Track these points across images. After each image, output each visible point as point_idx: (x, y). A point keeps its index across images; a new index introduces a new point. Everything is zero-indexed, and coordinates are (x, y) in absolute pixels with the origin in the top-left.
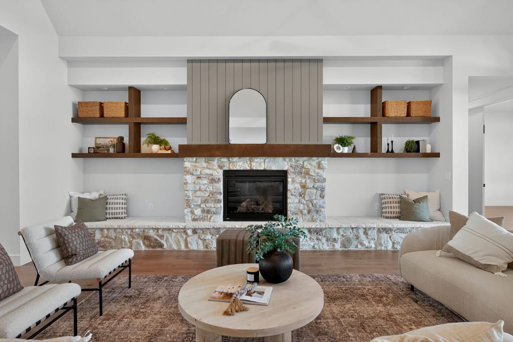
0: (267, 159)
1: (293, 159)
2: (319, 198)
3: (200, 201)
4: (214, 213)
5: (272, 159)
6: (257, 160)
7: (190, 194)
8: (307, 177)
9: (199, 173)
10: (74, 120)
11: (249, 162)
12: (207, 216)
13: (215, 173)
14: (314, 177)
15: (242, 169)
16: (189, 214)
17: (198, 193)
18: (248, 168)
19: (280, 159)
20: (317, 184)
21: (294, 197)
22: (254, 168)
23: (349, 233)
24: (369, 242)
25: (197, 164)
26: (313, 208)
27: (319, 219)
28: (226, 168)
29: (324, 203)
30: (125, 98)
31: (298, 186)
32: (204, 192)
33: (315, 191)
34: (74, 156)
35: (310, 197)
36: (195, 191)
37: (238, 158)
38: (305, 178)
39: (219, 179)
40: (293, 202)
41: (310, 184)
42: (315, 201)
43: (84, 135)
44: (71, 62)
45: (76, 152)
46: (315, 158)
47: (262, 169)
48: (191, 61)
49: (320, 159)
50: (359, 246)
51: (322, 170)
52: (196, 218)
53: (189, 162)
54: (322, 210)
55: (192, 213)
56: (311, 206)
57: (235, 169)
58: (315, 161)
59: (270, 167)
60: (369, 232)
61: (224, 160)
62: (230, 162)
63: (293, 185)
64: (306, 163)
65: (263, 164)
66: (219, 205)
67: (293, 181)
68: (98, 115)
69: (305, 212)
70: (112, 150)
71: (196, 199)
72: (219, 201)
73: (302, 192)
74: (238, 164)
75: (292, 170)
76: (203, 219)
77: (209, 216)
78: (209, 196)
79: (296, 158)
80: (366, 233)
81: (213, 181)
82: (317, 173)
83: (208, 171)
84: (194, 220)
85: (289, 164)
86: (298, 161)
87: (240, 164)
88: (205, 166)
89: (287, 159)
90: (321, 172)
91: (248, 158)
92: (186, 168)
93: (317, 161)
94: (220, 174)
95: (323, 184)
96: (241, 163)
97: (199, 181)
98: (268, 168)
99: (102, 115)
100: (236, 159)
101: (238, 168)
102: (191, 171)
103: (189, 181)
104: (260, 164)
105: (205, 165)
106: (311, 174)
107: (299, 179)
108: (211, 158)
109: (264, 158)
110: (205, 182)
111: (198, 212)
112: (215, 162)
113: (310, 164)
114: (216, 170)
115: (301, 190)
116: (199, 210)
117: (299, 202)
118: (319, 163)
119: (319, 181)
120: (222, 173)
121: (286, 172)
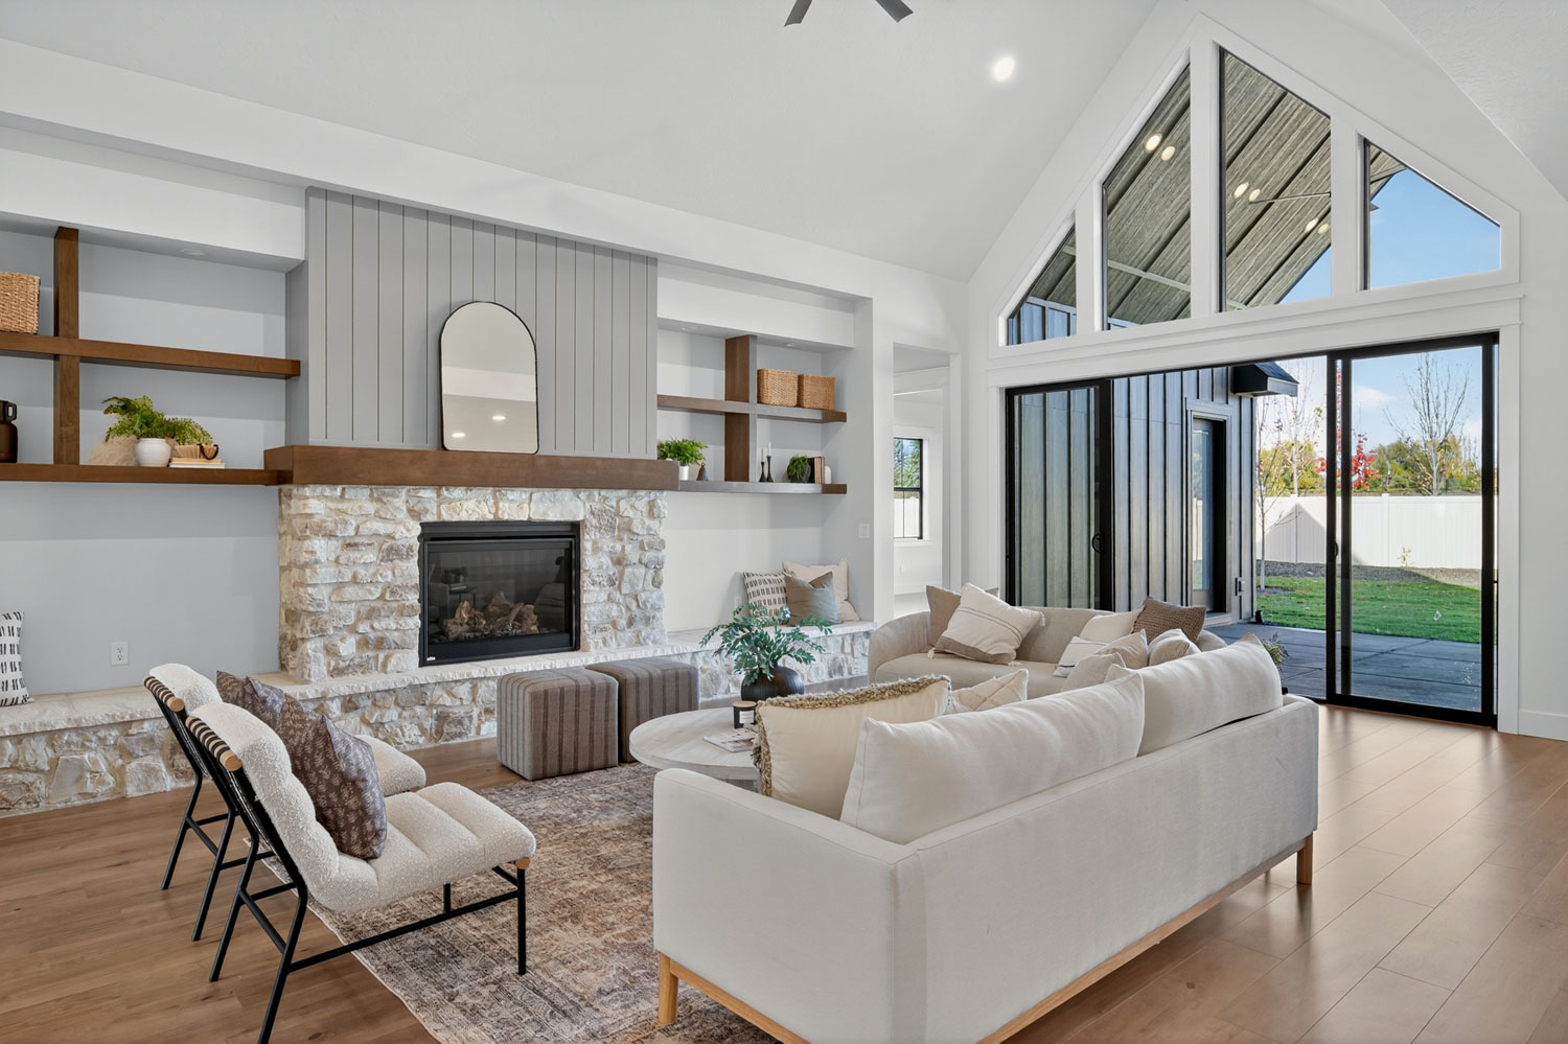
0: (537, 494)
1: (596, 492)
2: (651, 587)
3: (353, 614)
4: (398, 647)
5: (548, 493)
6: (512, 495)
7: (324, 594)
8: (625, 537)
9: (353, 533)
11: (491, 502)
12: (377, 657)
13: (400, 532)
14: (640, 538)
15: (473, 519)
16: (321, 655)
17: (350, 592)
18: (490, 517)
19: (566, 494)
20: (648, 554)
21: (597, 589)
22: (506, 517)
23: (714, 663)
25: (344, 506)
26: (638, 613)
27: (652, 637)
28: (430, 518)
29: (660, 598)
31: (606, 560)
32: (368, 587)
33: (642, 570)
35: (633, 586)
36: (339, 586)
37: (463, 488)
38: (622, 540)
39: (410, 548)
40: (594, 601)
41: (633, 556)
42: (643, 596)
46: (642, 493)
47: (524, 518)
49: (653, 494)
51: (657, 521)
52: (342, 664)
53: (318, 498)
54: (658, 615)
55: (330, 651)
56: (634, 607)
57: (456, 519)
58: (643, 498)
59: (545, 514)
61: (428, 494)
62: (441, 500)
63: (594, 561)
64: (623, 504)
65: (526, 505)
66: (410, 622)
67: (596, 549)
69: (623, 622)
71: (343, 609)
72: (412, 611)
73: (614, 574)
74: (465, 507)
75: (594, 522)
76: (364, 667)
77: (381, 656)
78: (382, 597)
79: (603, 492)
81: (392, 553)
82: (649, 529)
83: (378, 527)
84: (337, 672)
85: (588, 505)
86: (606, 498)
87: (470, 506)
88: (372, 512)
89: (583, 494)
90: (654, 524)
91: (490, 490)
92: (310, 516)
93: (646, 499)
94: (411, 535)
95: (660, 554)
96: (471, 504)
97: (353, 555)
98: (536, 517)
100: (458, 492)
101: (464, 517)
102: (330, 525)
103: (322, 556)
104: (520, 506)
105: (371, 507)
106: (635, 530)
107: (607, 543)
108: (388, 490)
109: (530, 490)
110: (371, 556)
111: (348, 648)
112: (400, 498)
113: (633, 507)
114: (401, 522)
115: (612, 570)
116: (352, 640)
117: (610, 599)
118: (652, 505)
119: (651, 548)
120: (417, 530)
121: (578, 525)
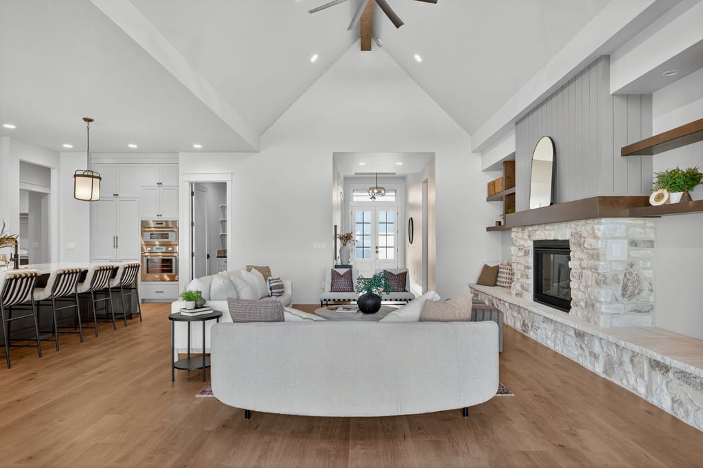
0: (556, 226)
1: (573, 224)
2: (595, 284)
4: (526, 291)
5: (558, 225)
6: (548, 227)
7: (514, 266)
9: (518, 245)
10: (488, 199)
13: (526, 245)
14: (589, 251)
17: (518, 267)
19: (564, 225)
20: (591, 262)
21: (574, 279)
22: (547, 238)
25: (517, 235)
26: (589, 300)
28: (534, 239)
29: (600, 293)
31: (577, 264)
32: (521, 265)
33: (590, 272)
34: (489, 229)
35: (586, 281)
36: (517, 264)
38: (582, 252)
39: (529, 251)
40: (574, 288)
42: (590, 290)
46: (590, 221)
47: (552, 238)
51: (596, 240)
52: (517, 293)
53: (514, 232)
55: (515, 287)
56: (587, 295)
58: (590, 225)
59: (558, 236)
61: (530, 229)
62: (534, 231)
63: (573, 263)
64: (583, 229)
65: (553, 232)
66: (527, 281)
67: (575, 257)
69: (583, 304)
71: (517, 272)
72: (528, 277)
75: (572, 240)
76: (521, 295)
77: (524, 293)
79: (575, 222)
81: (525, 253)
83: (522, 242)
85: (569, 231)
86: (576, 226)
87: (540, 233)
89: (569, 224)
90: (595, 243)
91: (543, 225)
92: (512, 238)
93: (592, 224)
95: (596, 263)
97: (519, 252)
98: (556, 238)
99: (495, 193)
100: (536, 227)
101: (538, 239)
102: (514, 241)
103: (514, 253)
104: (550, 232)
105: (521, 235)
106: (587, 246)
107: (577, 254)
109: (554, 224)
110: (521, 253)
111: (518, 287)
112: (527, 232)
113: (586, 230)
114: (525, 240)
115: (580, 270)
118: (594, 228)
119: (593, 258)
120: (531, 244)
121: (567, 241)
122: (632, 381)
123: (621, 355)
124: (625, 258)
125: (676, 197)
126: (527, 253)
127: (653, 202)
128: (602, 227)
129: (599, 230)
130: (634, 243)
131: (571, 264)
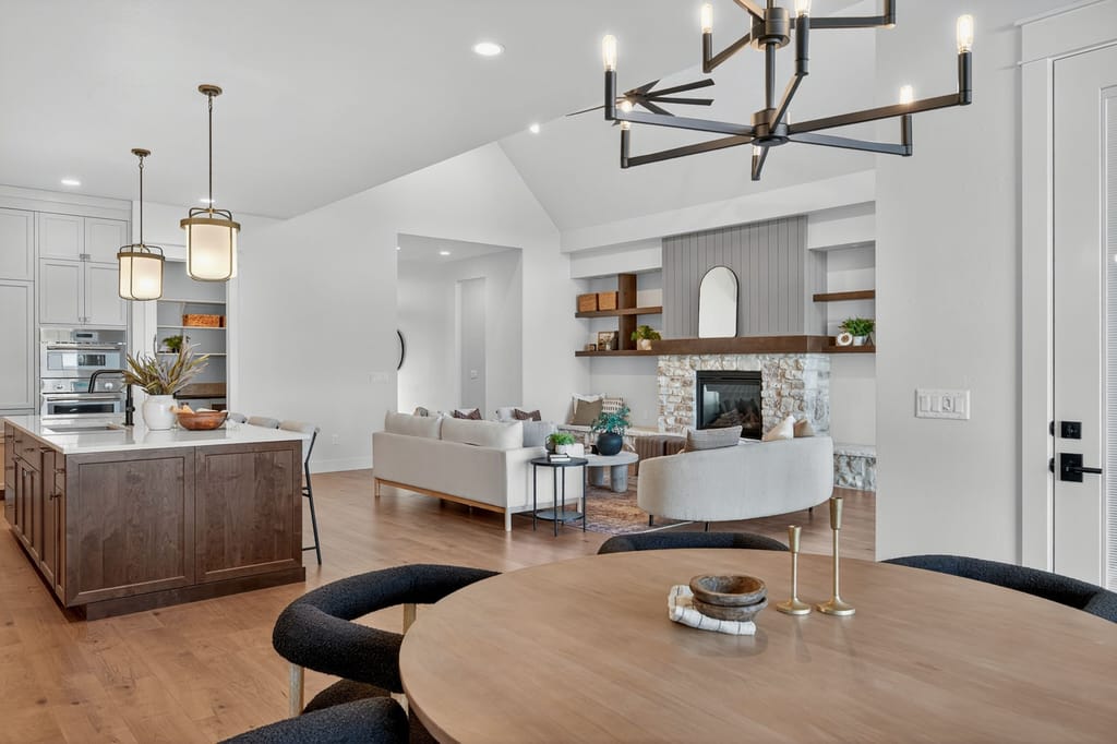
0: (740, 357)
1: (768, 357)
2: (797, 410)
3: (673, 408)
4: (687, 424)
5: (744, 356)
6: (727, 358)
7: (664, 399)
8: (783, 381)
9: (672, 375)
10: (577, 316)
11: (720, 361)
13: (687, 375)
14: (790, 382)
15: (713, 369)
16: (662, 422)
17: (671, 399)
18: (720, 369)
19: (753, 356)
20: (794, 391)
21: (769, 408)
22: (725, 369)
24: (854, 478)
25: (670, 363)
28: (698, 369)
30: (614, 287)
31: (773, 393)
32: (677, 397)
33: (792, 400)
34: (578, 354)
35: (786, 408)
36: (669, 396)
37: (709, 355)
38: (781, 382)
39: (691, 382)
40: (768, 415)
41: (785, 392)
43: (590, 329)
44: (573, 255)
45: (582, 350)
46: (791, 355)
47: (734, 369)
48: (666, 239)
49: (799, 355)
50: (841, 482)
51: (800, 372)
52: (669, 428)
53: (663, 360)
55: (665, 421)
57: (707, 369)
58: (792, 358)
59: (743, 367)
60: (854, 463)
61: (696, 358)
62: (703, 361)
63: (768, 392)
64: (782, 361)
65: (734, 364)
66: (690, 414)
67: (768, 386)
68: (595, 309)
70: (608, 347)
71: (669, 405)
72: (690, 409)
73: (777, 401)
74: (709, 363)
75: (767, 372)
78: (681, 402)
79: (771, 355)
80: (849, 464)
82: (795, 376)
83: (679, 372)
84: (667, 430)
85: (763, 363)
86: (773, 359)
87: (713, 364)
88: (678, 366)
89: (761, 357)
90: (798, 374)
91: (719, 355)
92: (660, 367)
93: (794, 359)
94: (692, 376)
95: (802, 391)
96: (712, 362)
97: (672, 383)
98: (740, 369)
99: (598, 310)
100: (706, 357)
101: (709, 368)
102: (665, 371)
103: (663, 383)
104: (732, 363)
105: (677, 364)
106: (788, 377)
107: (774, 384)
108: (683, 356)
109: (736, 355)
110: (678, 384)
111: (671, 421)
112: (687, 361)
113: (787, 363)
114: (688, 370)
115: (776, 398)
116: (673, 418)
117: (775, 415)
118: (797, 361)
119: (796, 387)
120: (695, 373)
121: (760, 373)
122: (850, 480)
123: (839, 462)
124: (815, 387)
125: (858, 341)
126: (685, 384)
127: (840, 342)
128: (807, 362)
129: (804, 363)
130: (820, 375)
131: (763, 394)
